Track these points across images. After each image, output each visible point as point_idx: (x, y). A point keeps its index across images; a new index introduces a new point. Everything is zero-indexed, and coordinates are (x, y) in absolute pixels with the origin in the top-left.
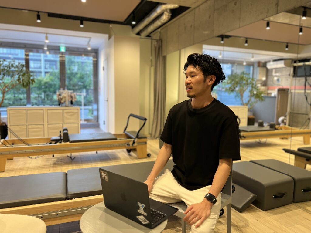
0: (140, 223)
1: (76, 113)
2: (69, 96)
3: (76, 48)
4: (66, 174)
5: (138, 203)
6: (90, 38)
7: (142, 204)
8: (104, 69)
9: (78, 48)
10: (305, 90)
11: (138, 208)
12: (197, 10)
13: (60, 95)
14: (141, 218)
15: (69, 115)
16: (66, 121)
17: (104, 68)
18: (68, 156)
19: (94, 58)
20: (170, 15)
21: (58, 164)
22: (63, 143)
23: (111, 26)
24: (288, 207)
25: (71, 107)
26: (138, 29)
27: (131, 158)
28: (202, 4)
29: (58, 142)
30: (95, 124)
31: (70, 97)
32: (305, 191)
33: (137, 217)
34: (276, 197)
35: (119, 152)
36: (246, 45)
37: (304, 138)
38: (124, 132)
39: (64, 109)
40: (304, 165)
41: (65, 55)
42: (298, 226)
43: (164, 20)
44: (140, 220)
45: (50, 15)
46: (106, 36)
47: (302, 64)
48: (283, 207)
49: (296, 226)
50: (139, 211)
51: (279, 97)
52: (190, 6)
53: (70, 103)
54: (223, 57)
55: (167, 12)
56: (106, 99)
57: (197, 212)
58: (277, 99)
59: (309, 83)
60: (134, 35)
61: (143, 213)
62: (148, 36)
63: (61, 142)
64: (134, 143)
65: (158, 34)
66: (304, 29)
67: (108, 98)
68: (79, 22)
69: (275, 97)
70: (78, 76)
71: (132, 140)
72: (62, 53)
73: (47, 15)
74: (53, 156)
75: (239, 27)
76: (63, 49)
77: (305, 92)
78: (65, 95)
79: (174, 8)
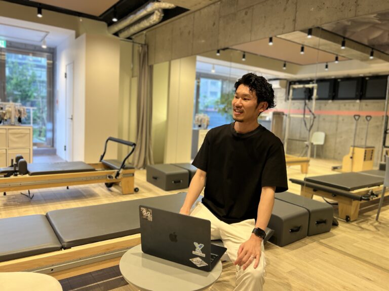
0: (194, 266)
1: (28, 134)
2: (15, 110)
3: (22, 44)
4: (47, 217)
5: (195, 243)
6: (48, 32)
7: (200, 244)
8: (66, 77)
9: (26, 45)
10: (304, 114)
11: (194, 249)
12: (197, 14)
13: (2, 109)
14: (195, 261)
15: (17, 137)
17: (66, 74)
18: (22, 194)
19: (48, 59)
20: (163, 15)
21: (11, 205)
22: (19, 176)
23: (81, 19)
24: (303, 241)
25: (20, 126)
26: (116, 28)
27: (112, 195)
28: (204, 7)
29: (12, 174)
30: (49, 149)
31: (17, 112)
32: (318, 223)
33: (191, 260)
34: (292, 231)
35: (94, 188)
36: (244, 60)
37: (302, 167)
38: (101, 161)
39: (9, 129)
40: (311, 196)
41: (4, 52)
42: (317, 260)
43: (154, 21)
44: (194, 263)
46: (73, 32)
47: (301, 86)
48: (298, 241)
49: (315, 260)
50: (194, 252)
51: (274, 121)
52: (189, 9)
53: (17, 120)
54: (216, 72)
55: (159, 11)
57: (250, 251)
58: (271, 123)
59: (308, 108)
60: (110, 35)
61: (199, 255)
62: (129, 38)
63: (16, 175)
64: (118, 174)
65: (144, 36)
66: (305, 48)
67: (72, 116)
68: (36, 9)
69: (269, 121)
70: (14, 82)
71: (116, 171)
72: (1, 50)
74: (5, 194)
75: (251, 41)
76: (2, 44)
77: (304, 117)
78: (10, 109)
79: (170, 8)
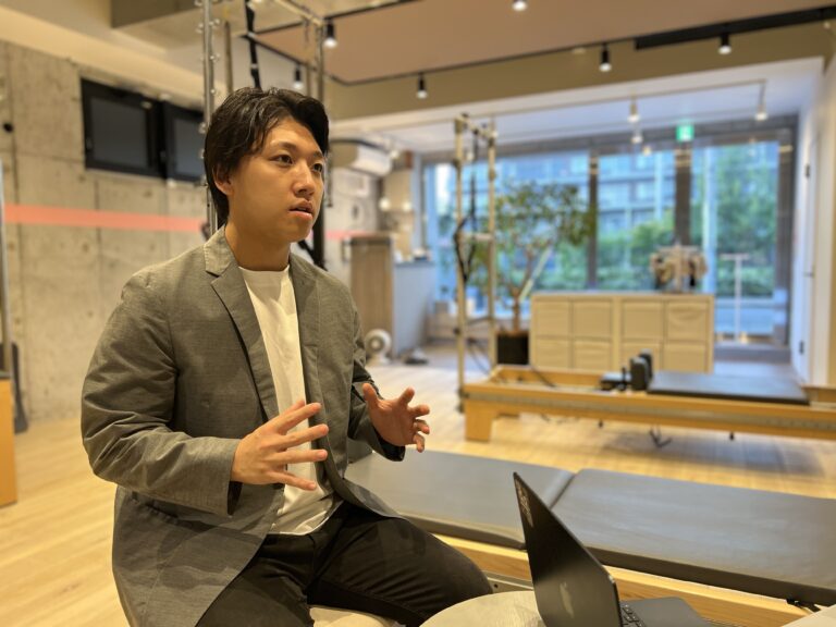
1: (702, 311)
2: (682, 262)
4: (572, 479)
6: (762, 82)
8: (808, 175)
13: (660, 261)
15: (682, 318)
16: (673, 334)
17: (808, 169)
19: (784, 144)
25: (691, 293)
29: (614, 388)
30: (775, 348)
31: (687, 267)
39: (669, 301)
41: (691, 148)
45: (644, 42)
46: (819, 62)
53: (686, 283)
56: (809, 270)
67: (814, 267)
72: (684, 145)
73: (632, 45)
74: (601, 425)
76: (685, 134)
78: (674, 261)
